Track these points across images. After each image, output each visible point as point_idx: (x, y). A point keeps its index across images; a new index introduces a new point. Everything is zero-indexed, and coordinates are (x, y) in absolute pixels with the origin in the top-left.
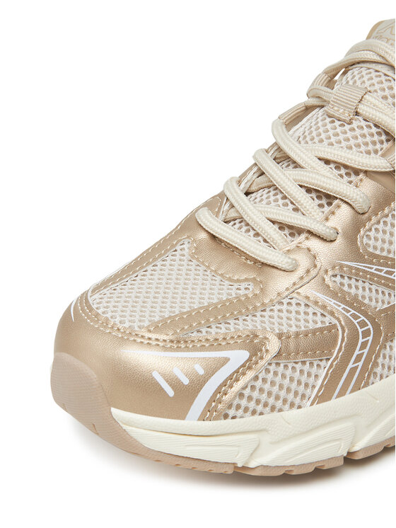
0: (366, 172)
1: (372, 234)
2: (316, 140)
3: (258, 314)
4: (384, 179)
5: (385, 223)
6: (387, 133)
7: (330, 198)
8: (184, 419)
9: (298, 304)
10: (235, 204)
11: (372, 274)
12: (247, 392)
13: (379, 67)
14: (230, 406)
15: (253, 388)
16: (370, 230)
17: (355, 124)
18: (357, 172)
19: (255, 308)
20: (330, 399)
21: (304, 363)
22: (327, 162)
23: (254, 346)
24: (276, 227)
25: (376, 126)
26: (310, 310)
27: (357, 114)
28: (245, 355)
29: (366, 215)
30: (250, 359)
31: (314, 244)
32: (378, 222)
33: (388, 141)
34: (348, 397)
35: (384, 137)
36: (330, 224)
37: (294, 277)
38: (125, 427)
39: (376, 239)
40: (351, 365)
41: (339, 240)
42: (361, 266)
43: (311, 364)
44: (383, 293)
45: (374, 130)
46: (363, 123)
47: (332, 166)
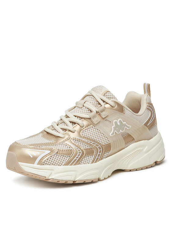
0: (84, 118)
1: (84, 132)
2: (77, 112)
3: (54, 146)
4: (89, 120)
5: (88, 130)
6: (90, 110)
7: (75, 123)
8: (34, 164)
9: (64, 145)
10: (54, 126)
11: (83, 141)
12: (49, 159)
13: (91, 96)
14: (45, 161)
15: (50, 158)
16: (84, 131)
17: (83, 108)
18: (82, 118)
19: (54, 145)
20: (68, 165)
21: (63, 156)
22: (76, 116)
23: (52, 151)
24: (62, 130)
25: (88, 109)
26: (67, 146)
27: (84, 106)
28: (49, 152)
29: (83, 128)
30: (50, 153)
31: (70, 133)
32: (86, 130)
33: (90, 112)
34: (73, 166)
35: (89, 111)
36: (74, 129)
37: (64, 139)
38: (21, 166)
39: (85, 133)
40: (75, 158)
41: (76, 132)
42: (80, 138)
43: (65, 157)
44: (86, 146)
45: (87, 109)
46: (85, 108)
47: (77, 117)
